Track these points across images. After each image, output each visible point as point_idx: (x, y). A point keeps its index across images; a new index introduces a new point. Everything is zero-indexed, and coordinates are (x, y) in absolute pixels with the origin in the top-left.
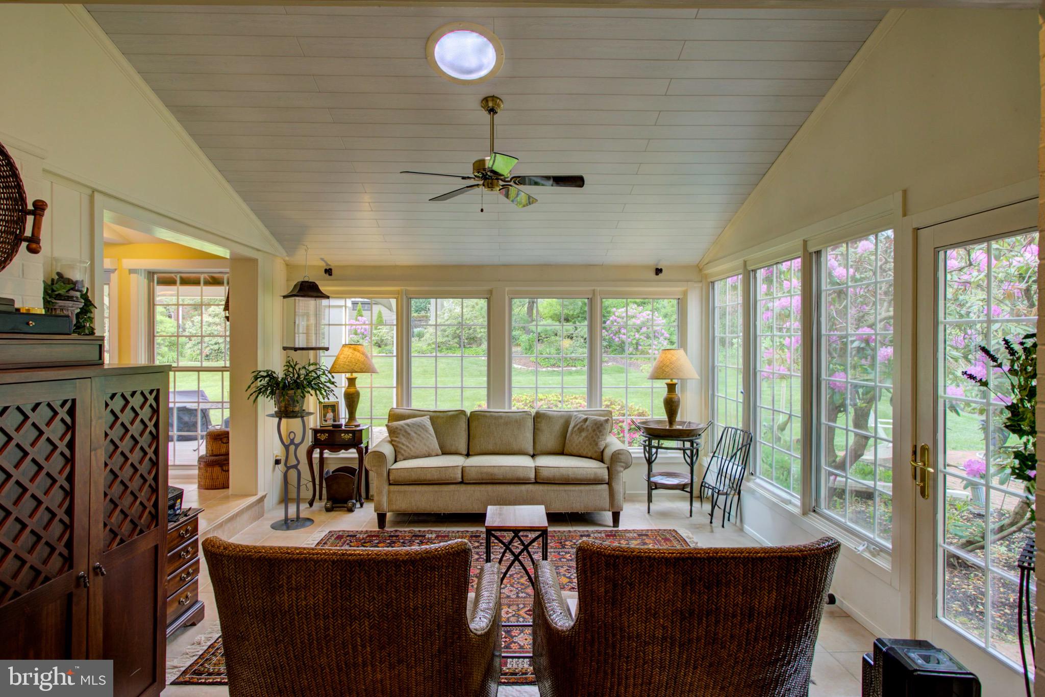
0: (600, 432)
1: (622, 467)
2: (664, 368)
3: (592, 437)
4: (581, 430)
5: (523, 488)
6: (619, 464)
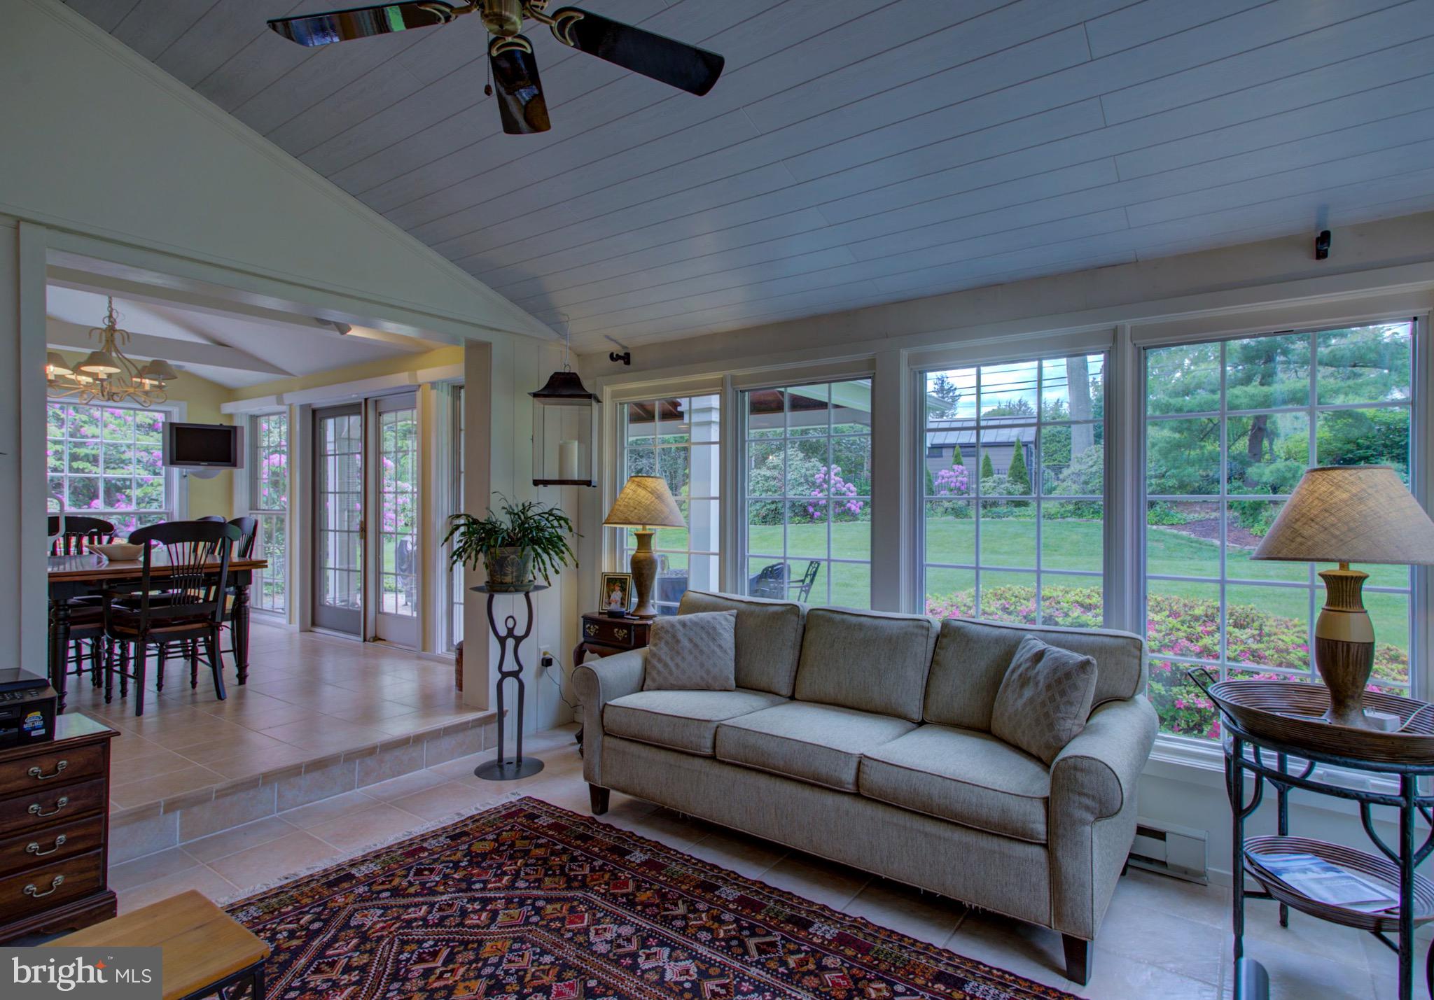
1: (1087, 808)
3: (1043, 704)
4: (1027, 680)
6: (1083, 798)
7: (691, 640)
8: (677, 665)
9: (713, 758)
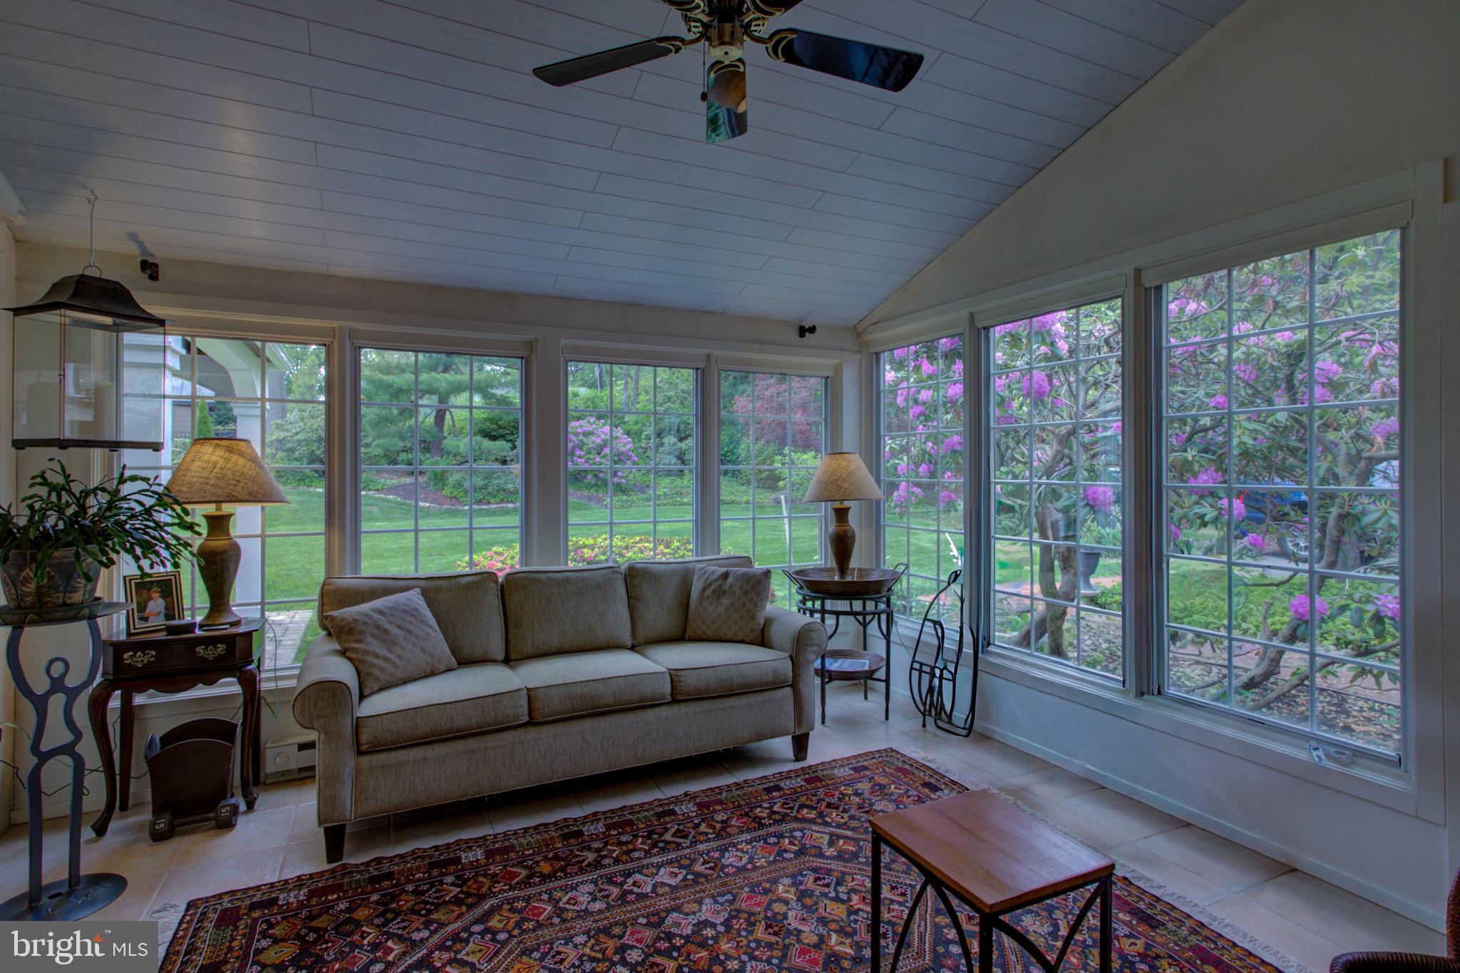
0: (758, 594)
1: (814, 652)
2: (838, 483)
3: (744, 605)
4: (719, 593)
5: (651, 715)
6: (810, 648)
7: (400, 627)
8: (398, 656)
9: (532, 723)
